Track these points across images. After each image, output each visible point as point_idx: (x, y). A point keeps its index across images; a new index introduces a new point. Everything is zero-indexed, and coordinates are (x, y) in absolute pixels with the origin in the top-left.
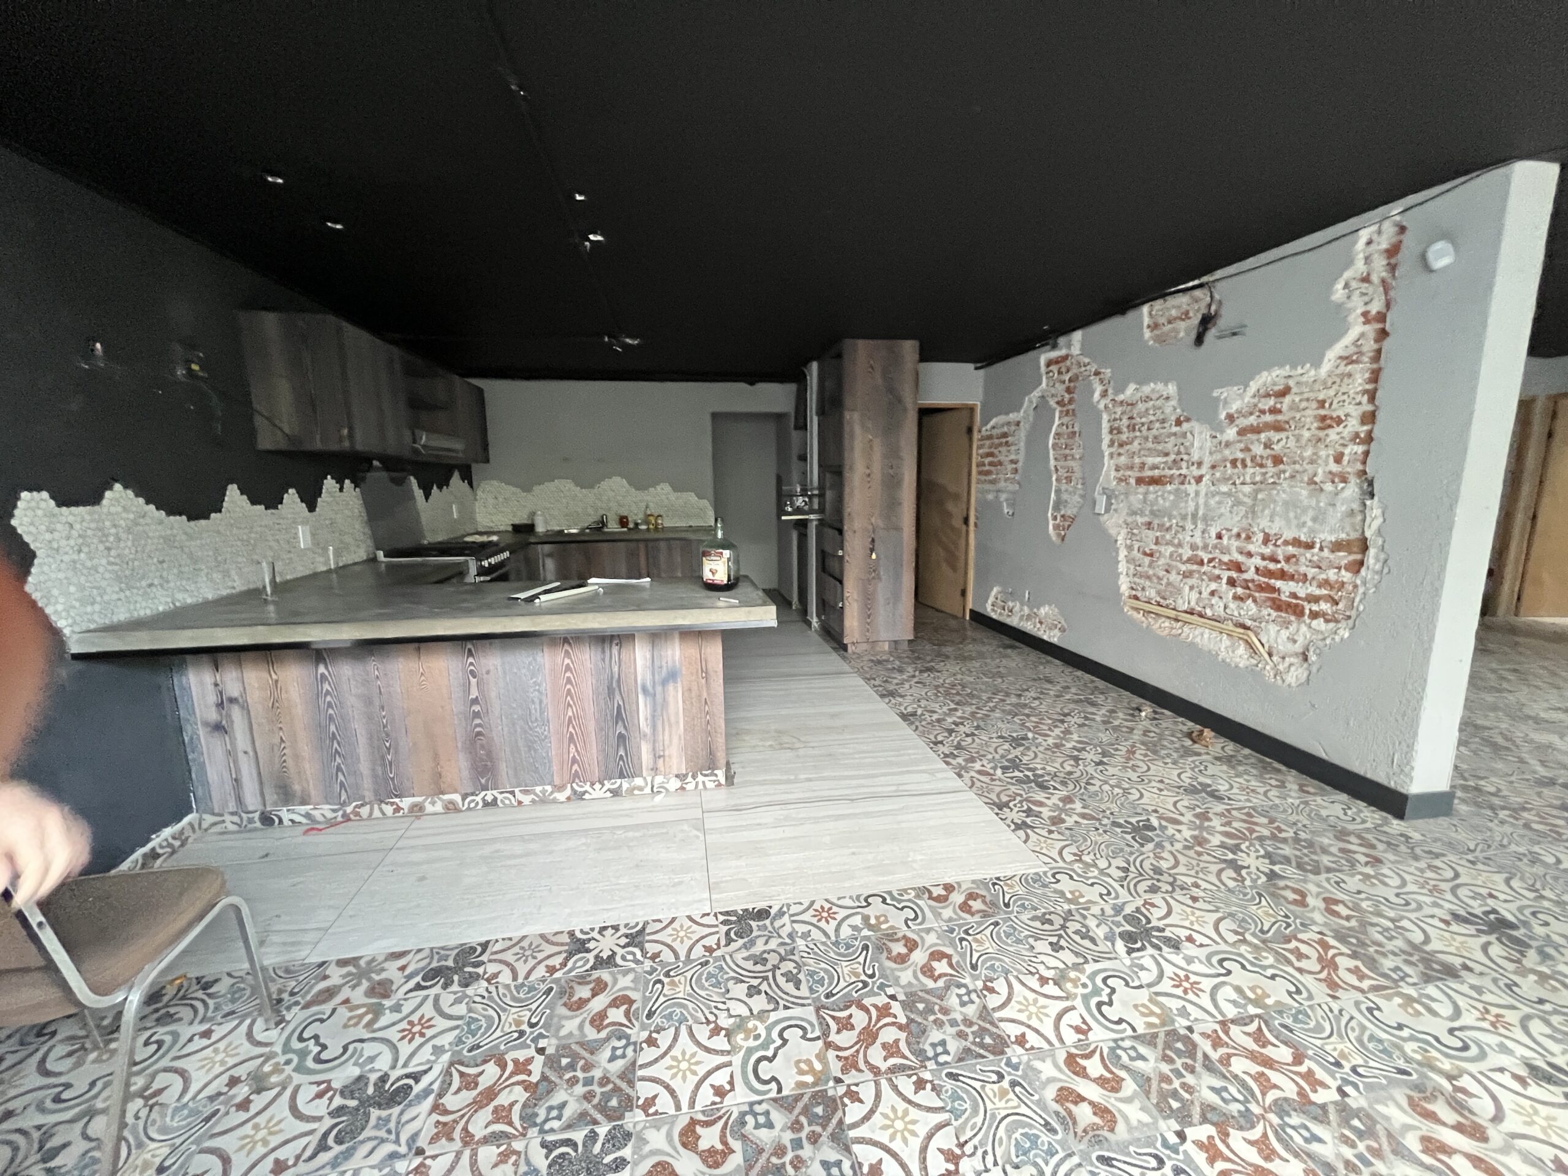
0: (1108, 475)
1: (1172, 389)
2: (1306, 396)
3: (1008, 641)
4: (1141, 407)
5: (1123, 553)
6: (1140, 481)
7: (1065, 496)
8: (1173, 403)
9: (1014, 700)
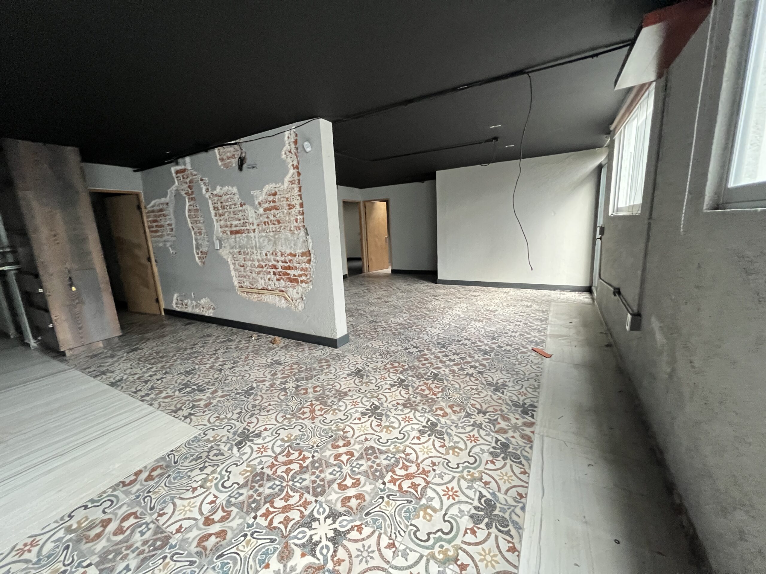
0: (217, 231)
1: (235, 190)
2: (282, 196)
3: (187, 321)
4: (224, 197)
5: (232, 267)
6: (231, 232)
7: (200, 242)
8: (237, 196)
9: (189, 351)
